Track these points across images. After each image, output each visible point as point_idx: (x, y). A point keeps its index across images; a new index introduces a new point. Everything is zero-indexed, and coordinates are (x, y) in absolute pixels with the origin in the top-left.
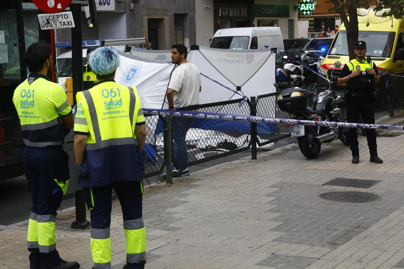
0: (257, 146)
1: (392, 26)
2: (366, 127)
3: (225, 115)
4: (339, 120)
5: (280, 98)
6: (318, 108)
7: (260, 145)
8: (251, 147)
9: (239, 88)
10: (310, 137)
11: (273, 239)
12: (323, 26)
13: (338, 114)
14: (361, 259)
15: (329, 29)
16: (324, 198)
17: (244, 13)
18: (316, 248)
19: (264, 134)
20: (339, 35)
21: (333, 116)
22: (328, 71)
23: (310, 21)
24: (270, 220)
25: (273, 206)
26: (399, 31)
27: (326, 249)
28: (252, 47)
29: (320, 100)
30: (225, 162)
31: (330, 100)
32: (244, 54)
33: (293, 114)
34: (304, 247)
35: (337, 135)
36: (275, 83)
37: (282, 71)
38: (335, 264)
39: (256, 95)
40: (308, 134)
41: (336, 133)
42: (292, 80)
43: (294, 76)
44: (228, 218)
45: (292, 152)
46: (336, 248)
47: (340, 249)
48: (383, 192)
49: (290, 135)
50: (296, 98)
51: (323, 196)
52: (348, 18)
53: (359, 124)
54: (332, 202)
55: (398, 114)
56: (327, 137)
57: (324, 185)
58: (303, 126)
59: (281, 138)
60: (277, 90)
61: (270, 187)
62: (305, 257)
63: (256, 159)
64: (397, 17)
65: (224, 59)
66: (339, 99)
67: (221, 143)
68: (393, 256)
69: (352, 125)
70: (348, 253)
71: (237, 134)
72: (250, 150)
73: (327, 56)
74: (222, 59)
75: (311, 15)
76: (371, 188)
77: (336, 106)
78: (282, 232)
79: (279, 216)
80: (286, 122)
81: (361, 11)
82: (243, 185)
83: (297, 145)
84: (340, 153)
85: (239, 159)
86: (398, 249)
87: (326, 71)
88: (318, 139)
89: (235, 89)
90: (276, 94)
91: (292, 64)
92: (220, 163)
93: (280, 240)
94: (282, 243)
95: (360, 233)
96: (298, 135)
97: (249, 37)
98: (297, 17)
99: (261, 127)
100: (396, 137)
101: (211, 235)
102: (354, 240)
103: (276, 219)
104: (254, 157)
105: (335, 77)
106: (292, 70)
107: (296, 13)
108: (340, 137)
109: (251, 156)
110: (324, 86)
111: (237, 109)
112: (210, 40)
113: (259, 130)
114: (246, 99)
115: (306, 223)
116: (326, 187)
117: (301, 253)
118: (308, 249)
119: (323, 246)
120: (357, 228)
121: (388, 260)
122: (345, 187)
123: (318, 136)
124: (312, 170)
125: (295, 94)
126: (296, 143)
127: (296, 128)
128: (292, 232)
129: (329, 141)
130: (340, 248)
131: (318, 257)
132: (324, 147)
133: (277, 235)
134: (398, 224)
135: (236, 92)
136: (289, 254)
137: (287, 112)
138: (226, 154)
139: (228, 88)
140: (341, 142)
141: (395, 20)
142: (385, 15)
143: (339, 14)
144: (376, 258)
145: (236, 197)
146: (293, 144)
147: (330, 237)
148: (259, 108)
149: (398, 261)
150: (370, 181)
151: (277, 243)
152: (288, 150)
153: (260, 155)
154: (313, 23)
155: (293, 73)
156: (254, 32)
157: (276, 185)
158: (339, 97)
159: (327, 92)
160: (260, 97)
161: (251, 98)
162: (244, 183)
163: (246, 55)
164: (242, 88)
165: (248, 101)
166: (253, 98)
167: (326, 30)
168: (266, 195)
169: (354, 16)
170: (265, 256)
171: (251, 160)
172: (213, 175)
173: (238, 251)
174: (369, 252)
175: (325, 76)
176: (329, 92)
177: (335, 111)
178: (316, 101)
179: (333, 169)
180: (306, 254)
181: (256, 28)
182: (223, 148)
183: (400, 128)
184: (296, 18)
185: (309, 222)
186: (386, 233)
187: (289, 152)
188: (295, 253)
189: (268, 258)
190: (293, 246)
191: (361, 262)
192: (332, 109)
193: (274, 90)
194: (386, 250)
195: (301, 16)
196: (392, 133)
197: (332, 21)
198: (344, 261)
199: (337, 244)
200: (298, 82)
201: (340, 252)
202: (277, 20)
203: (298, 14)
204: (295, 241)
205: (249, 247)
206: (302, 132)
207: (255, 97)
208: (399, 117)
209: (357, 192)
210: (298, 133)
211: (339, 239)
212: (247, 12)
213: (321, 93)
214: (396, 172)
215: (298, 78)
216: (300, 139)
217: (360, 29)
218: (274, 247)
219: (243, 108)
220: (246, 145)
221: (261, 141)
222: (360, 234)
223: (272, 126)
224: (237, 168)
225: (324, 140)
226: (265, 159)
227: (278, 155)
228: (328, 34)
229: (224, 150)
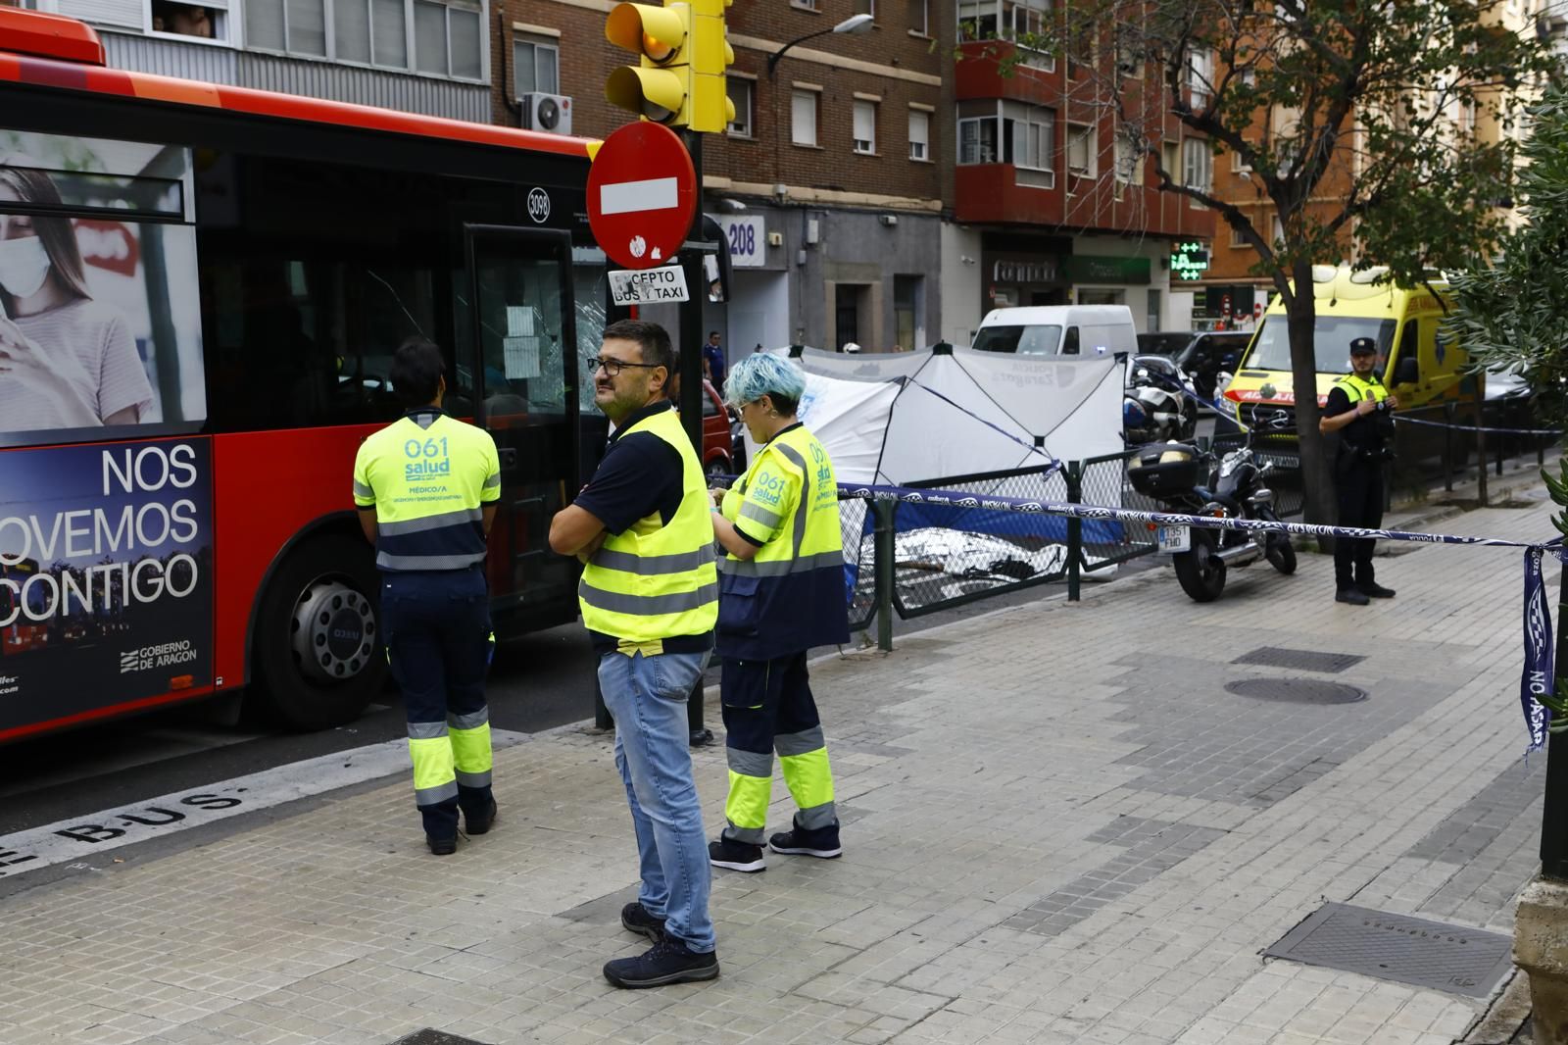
0: (1082, 571)
1: (1390, 306)
2: (1357, 534)
3: (1023, 501)
4: (1269, 516)
5: (1136, 463)
6: (1221, 488)
7: (1088, 568)
8: (1067, 572)
9: (1040, 441)
10: (1203, 553)
11: (1122, 783)
12: (1227, 306)
13: (1268, 503)
14: (1327, 834)
15: (1239, 311)
16: (1236, 693)
17: (1049, 274)
18: (1220, 806)
19: (1098, 545)
21: (1255, 507)
22: (1242, 405)
23: (1196, 294)
24: (1112, 739)
25: (1120, 708)
26: (1406, 316)
27: (1244, 810)
28: (1066, 350)
29: (1226, 469)
30: (1007, 605)
31: (1249, 472)
32: (1054, 365)
33: (1166, 502)
34: (1193, 804)
35: (1263, 550)
36: (1122, 430)
37: (1135, 403)
38: (1268, 844)
39: (1081, 458)
40: (1197, 545)
41: (1262, 546)
42: (1157, 424)
43: (1161, 416)
44: (1018, 732)
45: (1159, 586)
46: (1267, 808)
47: (1277, 810)
48: (1373, 682)
49: (1155, 548)
50: (1173, 467)
51: (1235, 687)
52: (1292, 285)
53: (1341, 528)
54: (1254, 701)
55: (1402, 506)
56: (1241, 553)
57: (1234, 662)
58: (1188, 529)
59: (1133, 556)
60: (1126, 448)
61: (1111, 663)
62: (1197, 827)
63: (1078, 599)
64: (1402, 285)
65: (1009, 376)
66: (1268, 469)
67: (1000, 562)
68: (1400, 830)
70: (1295, 821)
71: (1034, 544)
72: (1066, 579)
73: (1239, 371)
74: (1003, 375)
75: (1200, 281)
76: (1343, 673)
77: (1263, 485)
78: (1143, 766)
79: (1135, 732)
80: (1165, 519)
81: (1320, 271)
82: (1051, 657)
83: (1171, 570)
84: (1269, 590)
85: (1039, 599)
86: (1413, 814)
87: (1237, 406)
88: (1220, 560)
89: (1031, 442)
90: (1126, 457)
91: (1156, 390)
92: (997, 607)
93: (1137, 785)
94: (1143, 792)
95: (1321, 775)
96: (1175, 549)
97: (1060, 327)
98: (1168, 285)
99: (1090, 528)
100: (1399, 558)
101: (982, 769)
102: (1308, 791)
103: (1126, 738)
104: (1074, 596)
105: (1261, 420)
106: (1158, 402)
107: (1167, 277)
108: (1269, 556)
109: (1067, 594)
110: (1233, 439)
111: (1038, 487)
112: (973, 334)
113: (1087, 536)
114: (1059, 465)
115: (1198, 748)
116: (1240, 667)
117: (1188, 816)
118: (1202, 808)
119: (1238, 802)
120: (1313, 762)
121: (1389, 839)
122: (1283, 669)
123: (1219, 551)
124: (1207, 627)
125: (1170, 457)
126: (1168, 566)
127: (1171, 532)
128: (1166, 767)
129: (1246, 563)
130: (1277, 807)
131: (1227, 828)
132: (1233, 576)
133: (1131, 772)
134: (1409, 757)
135: (1033, 449)
136: (1158, 818)
137: (1151, 497)
138: (1009, 589)
139: (1018, 440)
140: (1271, 566)
141: (1397, 291)
142: (1377, 281)
143: (1271, 279)
144: (1361, 834)
145: (1034, 685)
146: (1162, 569)
147: (1253, 781)
148: (1086, 486)
149: (1415, 841)
150: (1342, 656)
151: (1132, 791)
152: (1149, 582)
153: (1085, 592)
154: (1204, 297)
155: (1160, 409)
156: (1071, 316)
157: (1125, 661)
158: (1269, 464)
159: (1241, 453)
160: (1091, 461)
161: (1071, 463)
162: (1051, 653)
163: (1058, 367)
164: (1046, 440)
165: (1062, 469)
166: (1074, 464)
167: (1233, 313)
168: (1104, 683)
169: (1307, 284)
170: (1104, 820)
171: (1066, 603)
172: (982, 632)
173: (1043, 807)
174: (1346, 820)
175: (1234, 416)
176: (1246, 452)
177: (1260, 496)
178: (1216, 474)
179: (1255, 627)
180: (1198, 820)
181: (1076, 308)
182: (1004, 574)
183: (1438, 538)
184: (1165, 287)
185: (1203, 746)
186: (1384, 777)
187: (1153, 586)
188: (1175, 816)
189: (1113, 824)
190: (1168, 800)
191: (1326, 841)
192: (1252, 492)
193: (1119, 447)
194: (1385, 817)
195: (1177, 281)
196: (1389, 548)
197: (1248, 292)
198: (1287, 838)
199: (1270, 799)
200: (1170, 430)
201: (1277, 817)
202: (1123, 290)
203: (1171, 279)
204: (1171, 790)
205: (1069, 798)
206: (1185, 543)
207: (1078, 462)
208: (1402, 511)
209: (1312, 681)
210: (1175, 543)
211: (1273, 788)
212: (1056, 273)
213: (1229, 455)
214: (1401, 637)
215: (1170, 420)
216: (1179, 558)
217: (1318, 312)
218: (1125, 801)
219: (1050, 485)
220: (1057, 568)
221: (1091, 560)
222: (1321, 779)
223: (1114, 527)
224: (1035, 619)
225: (1233, 561)
226: (1099, 602)
227: (1128, 591)
229: (1008, 578)
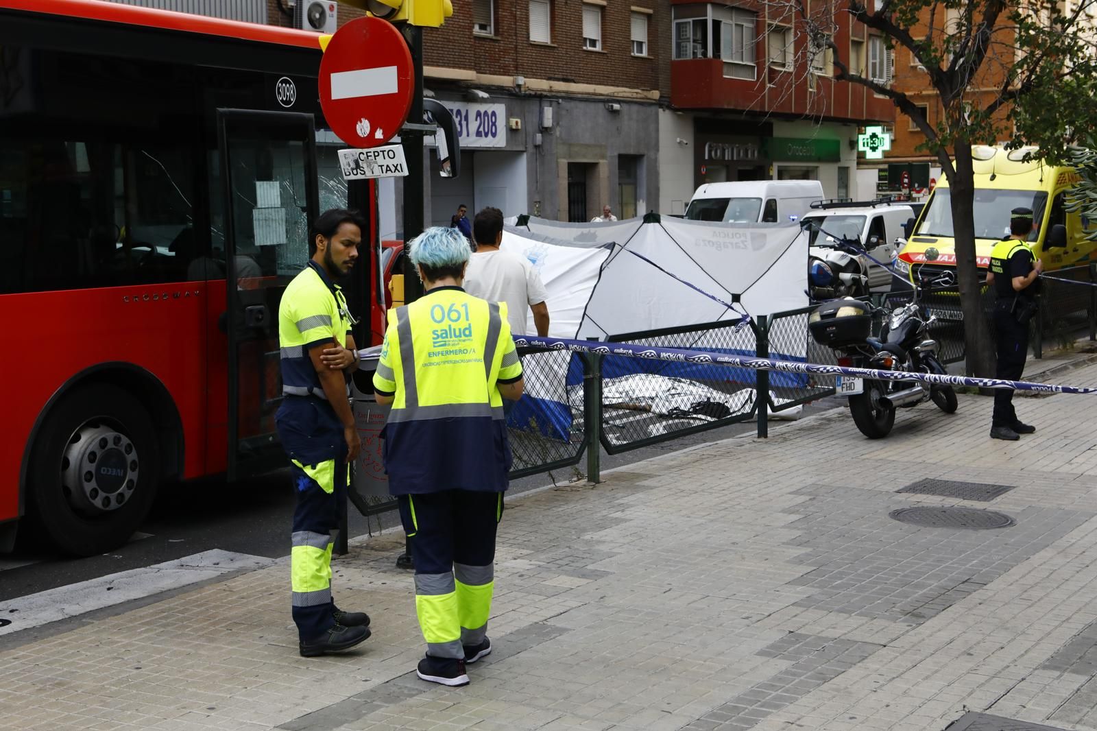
0: (769, 411)
1: (1041, 181)
4: (932, 362)
5: (816, 318)
6: (892, 338)
7: (774, 409)
8: (757, 412)
9: (736, 298)
10: (875, 395)
11: (793, 601)
12: (906, 180)
13: (931, 351)
14: (971, 648)
15: (916, 185)
16: (899, 520)
17: (753, 154)
18: (878, 623)
19: (783, 388)
20: (935, 197)
21: (921, 355)
22: (914, 265)
23: (880, 170)
24: (788, 562)
25: (796, 533)
26: (1055, 190)
27: (901, 626)
28: (765, 219)
29: (896, 323)
30: (705, 441)
31: (915, 325)
32: (749, 231)
33: (842, 350)
34: (854, 621)
35: (927, 393)
36: (807, 288)
37: (819, 263)
38: (919, 658)
39: (768, 313)
40: (870, 389)
41: (926, 389)
42: (842, 283)
43: (846, 276)
44: (705, 555)
45: (838, 424)
46: (920, 624)
47: (929, 626)
48: (1019, 509)
49: (833, 391)
50: (848, 320)
51: (897, 515)
52: (954, 164)
54: (914, 527)
55: (1052, 353)
56: (908, 396)
57: (898, 492)
58: (860, 378)
59: (816, 397)
60: (810, 303)
61: (790, 493)
62: (857, 642)
63: (766, 436)
64: (1051, 162)
65: (709, 242)
66: (932, 322)
67: (699, 404)
68: (1037, 644)
69: (955, 380)
70: (944, 636)
71: (730, 387)
72: (755, 418)
73: (912, 237)
74: (704, 241)
75: (884, 160)
76: (993, 502)
77: (927, 335)
78: (813, 586)
79: (807, 555)
80: (818, 369)
81: (979, 150)
82: (738, 488)
83: (847, 411)
84: (933, 428)
85: (733, 436)
86: (1048, 629)
87: (910, 267)
88: (889, 402)
89: (729, 299)
90: (809, 311)
91: (842, 253)
92: (696, 443)
93: (807, 603)
94: (810, 609)
95: (970, 593)
96: (850, 392)
97: (761, 199)
98: (856, 163)
101: (670, 590)
102: (957, 608)
103: (800, 561)
104: (763, 433)
105: (926, 279)
106: (843, 263)
107: (854, 158)
108: (934, 398)
109: (756, 432)
110: (903, 295)
111: (730, 338)
112: (686, 205)
113: (774, 381)
114: (748, 319)
115: (862, 570)
116: (904, 496)
117: (849, 632)
118: (863, 624)
119: (895, 620)
120: (963, 583)
121: (1026, 652)
122: (942, 497)
123: (889, 394)
124: (877, 461)
125: (846, 312)
126: (844, 407)
127: (846, 378)
128: (833, 587)
129: (912, 404)
130: (929, 623)
131: (883, 643)
132: (901, 415)
133: (801, 592)
134: (1048, 577)
135: (730, 307)
136: (823, 635)
137: (829, 346)
138: (708, 427)
139: (713, 298)
140: (935, 406)
141: (1047, 168)
142: (1027, 158)
143: (937, 158)
144: (1002, 648)
145: (723, 513)
146: (842, 409)
147: (909, 600)
148: (773, 337)
149: (1048, 656)
150: (993, 486)
151: (801, 609)
152: (829, 420)
153: (773, 430)
154: (887, 174)
155: (844, 269)
156: (770, 189)
157: (803, 491)
158: (933, 318)
159: (909, 308)
160: (777, 316)
161: (759, 317)
162: (739, 485)
163: (751, 233)
164: (742, 297)
165: (752, 322)
166: (762, 318)
167: (911, 186)
168: (784, 511)
169: (966, 161)
170: (775, 636)
171: (755, 440)
172: (681, 466)
173: (721, 625)
174: (989, 635)
175: (907, 276)
176: (913, 307)
177: (926, 346)
178: (888, 325)
179: (920, 460)
180: (858, 636)
181: (775, 183)
182: (701, 414)
184: (853, 165)
185: (866, 568)
186: (1024, 596)
187: (833, 425)
188: (837, 633)
189: (782, 640)
190: (833, 617)
191: (972, 655)
192: (918, 342)
193: (805, 302)
194: (1023, 633)
195: (862, 161)
197: (924, 169)
198: (936, 651)
199: (923, 617)
200: (854, 288)
201: (928, 632)
202: (817, 167)
203: (857, 159)
204: (836, 608)
205: (744, 616)
206: (858, 387)
207: (765, 317)
208: (1053, 358)
209: (966, 508)
210: (850, 387)
211: (927, 606)
212: (759, 153)
213: (898, 311)
214: (1045, 469)
215: (853, 279)
216: (854, 400)
217: (977, 186)
218: (794, 619)
219: (741, 336)
220: (748, 409)
221: (777, 402)
222: (969, 597)
224: (727, 454)
225: (901, 402)
226: (784, 438)
227: (810, 429)
228: (915, 195)
229: (703, 417)
